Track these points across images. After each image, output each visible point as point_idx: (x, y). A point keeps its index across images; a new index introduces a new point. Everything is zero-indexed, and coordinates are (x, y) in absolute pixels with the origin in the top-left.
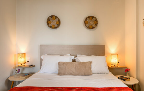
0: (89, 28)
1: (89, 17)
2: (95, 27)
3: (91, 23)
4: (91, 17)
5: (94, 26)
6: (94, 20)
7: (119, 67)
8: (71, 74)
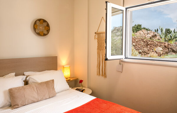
0: (39, 34)
1: (40, 20)
2: (47, 34)
3: (41, 28)
4: (41, 21)
5: (45, 32)
6: (45, 24)
7: (71, 79)
8: (33, 102)
